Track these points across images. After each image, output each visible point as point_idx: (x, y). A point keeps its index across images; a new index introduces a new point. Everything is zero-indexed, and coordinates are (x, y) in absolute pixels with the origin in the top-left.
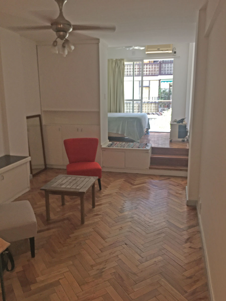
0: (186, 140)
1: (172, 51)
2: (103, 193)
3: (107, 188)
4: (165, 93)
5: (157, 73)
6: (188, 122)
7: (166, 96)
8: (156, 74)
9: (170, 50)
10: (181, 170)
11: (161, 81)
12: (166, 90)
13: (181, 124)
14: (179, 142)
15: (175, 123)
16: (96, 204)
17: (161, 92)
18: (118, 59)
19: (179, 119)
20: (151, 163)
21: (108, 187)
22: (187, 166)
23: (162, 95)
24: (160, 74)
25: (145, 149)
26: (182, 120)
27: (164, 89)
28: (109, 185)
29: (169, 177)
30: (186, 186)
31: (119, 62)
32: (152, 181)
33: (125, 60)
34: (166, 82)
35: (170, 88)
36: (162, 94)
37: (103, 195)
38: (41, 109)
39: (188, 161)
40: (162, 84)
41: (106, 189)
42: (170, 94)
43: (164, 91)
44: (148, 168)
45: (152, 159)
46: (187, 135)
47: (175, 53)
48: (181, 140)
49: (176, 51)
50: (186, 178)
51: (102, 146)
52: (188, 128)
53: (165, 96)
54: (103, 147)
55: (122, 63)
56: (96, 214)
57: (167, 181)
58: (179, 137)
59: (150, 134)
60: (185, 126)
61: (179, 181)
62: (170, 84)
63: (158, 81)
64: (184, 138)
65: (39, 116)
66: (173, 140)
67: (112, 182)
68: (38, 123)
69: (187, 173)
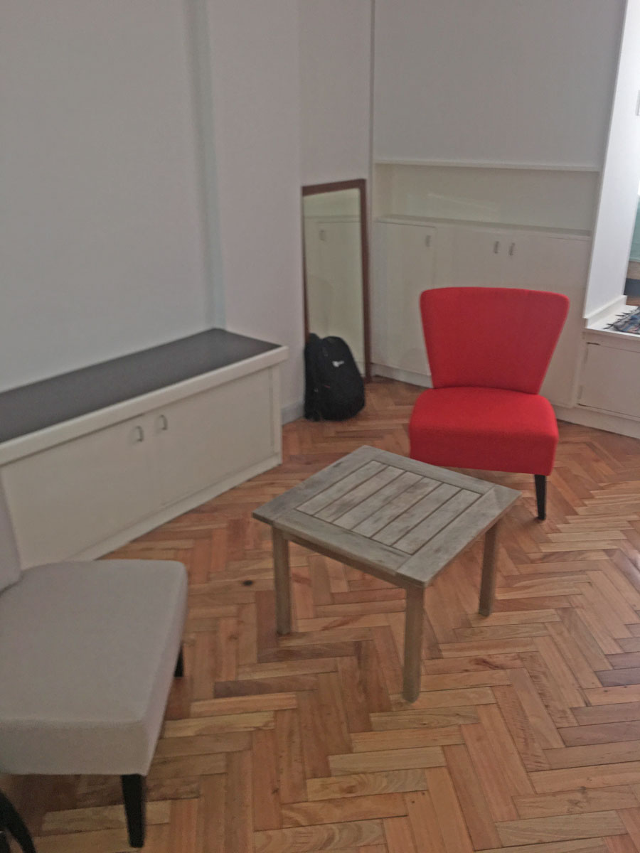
2: (548, 541)
3: (576, 514)
16: (499, 595)
21: (580, 510)
28: (587, 502)
37: (546, 549)
38: (371, 158)
41: (566, 522)
51: (589, 322)
54: (591, 326)
56: (482, 654)
65: (360, 184)
67: (602, 488)
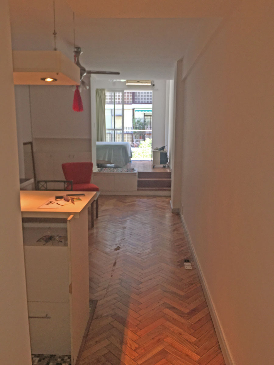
0: (166, 166)
1: (151, 83)
4: (139, 123)
5: (130, 101)
6: (168, 150)
7: (141, 127)
8: (129, 103)
9: (149, 83)
10: (165, 190)
11: (135, 110)
12: (141, 120)
13: (162, 151)
14: (161, 168)
15: (157, 150)
17: (135, 122)
18: (99, 89)
19: (160, 147)
20: (139, 186)
22: (170, 186)
23: (137, 126)
24: (134, 102)
25: (133, 172)
26: (163, 148)
27: (138, 119)
29: (155, 197)
30: (170, 201)
31: (100, 92)
32: (141, 200)
33: (106, 90)
34: (140, 112)
35: (144, 118)
36: (137, 124)
38: (32, 137)
39: (171, 182)
40: (136, 113)
42: (145, 125)
43: (138, 121)
44: (136, 189)
45: (138, 181)
46: (167, 162)
47: (154, 85)
48: (162, 166)
49: (155, 83)
50: (170, 196)
51: (94, 171)
52: (168, 155)
53: (139, 126)
55: (103, 93)
57: (154, 199)
58: (161, 163)
59: (132, 162)
60: (166, 154)
61: (164, 199)
62: (144, 114)
63: (132, 111)
64: (165, 164)
66: (155, 167)
68: (30, 150)
69: (171, 193)
